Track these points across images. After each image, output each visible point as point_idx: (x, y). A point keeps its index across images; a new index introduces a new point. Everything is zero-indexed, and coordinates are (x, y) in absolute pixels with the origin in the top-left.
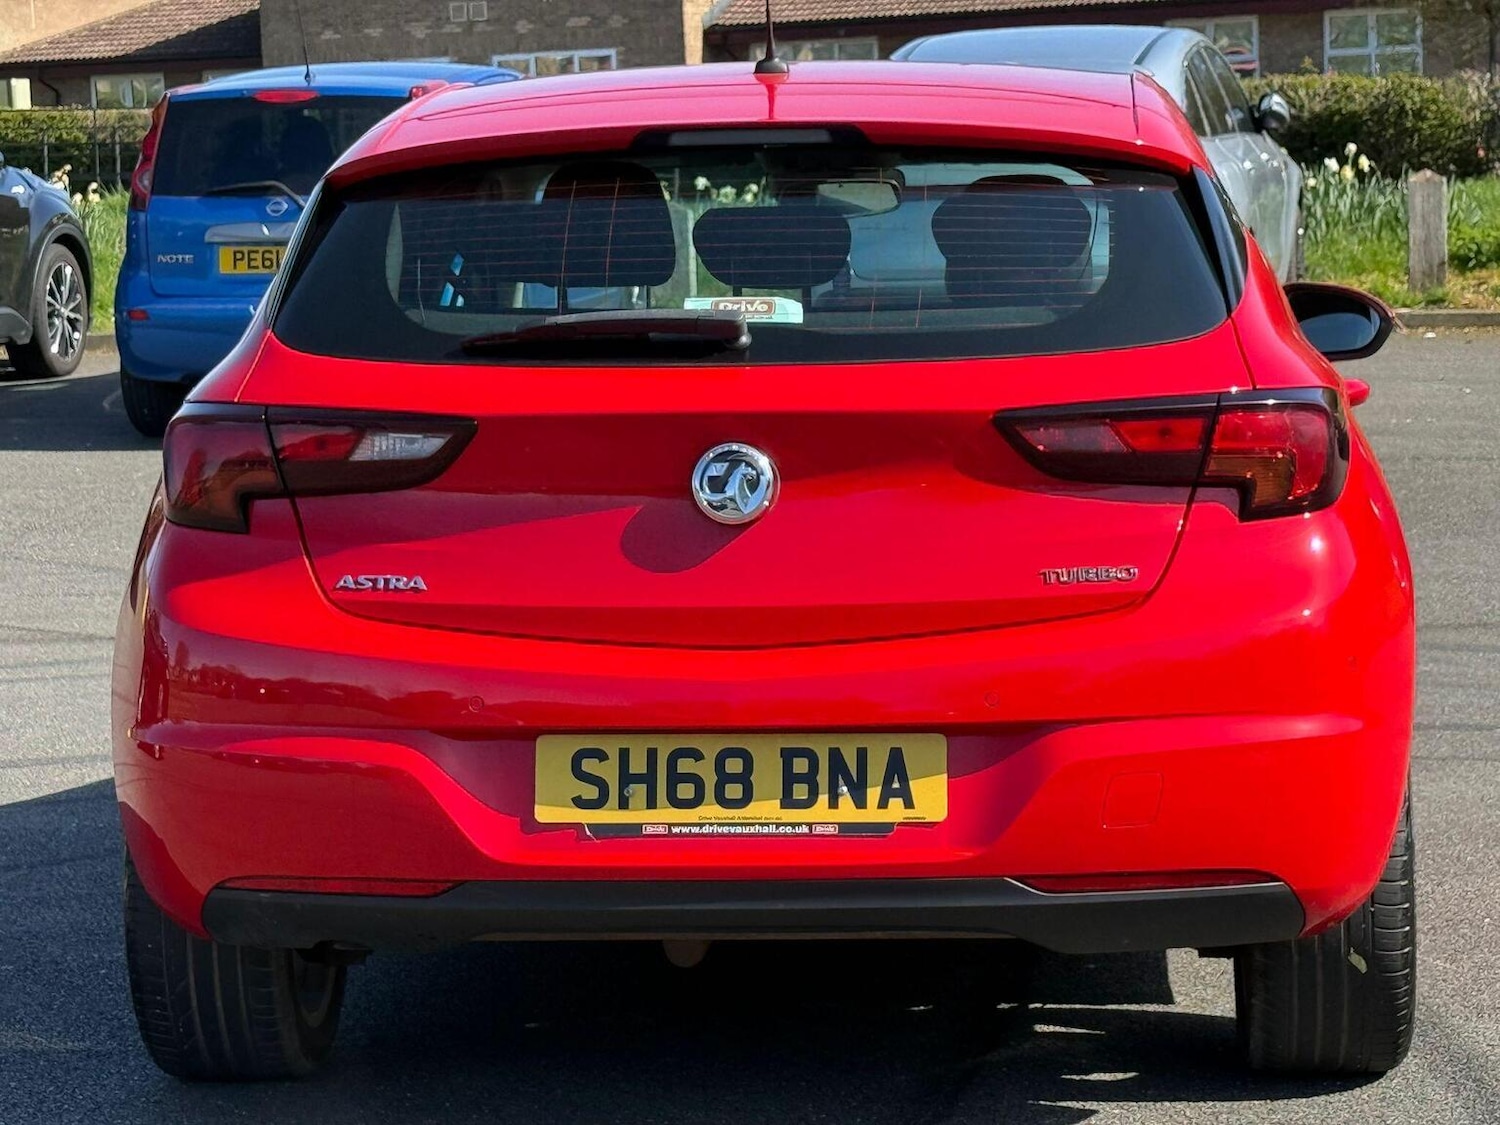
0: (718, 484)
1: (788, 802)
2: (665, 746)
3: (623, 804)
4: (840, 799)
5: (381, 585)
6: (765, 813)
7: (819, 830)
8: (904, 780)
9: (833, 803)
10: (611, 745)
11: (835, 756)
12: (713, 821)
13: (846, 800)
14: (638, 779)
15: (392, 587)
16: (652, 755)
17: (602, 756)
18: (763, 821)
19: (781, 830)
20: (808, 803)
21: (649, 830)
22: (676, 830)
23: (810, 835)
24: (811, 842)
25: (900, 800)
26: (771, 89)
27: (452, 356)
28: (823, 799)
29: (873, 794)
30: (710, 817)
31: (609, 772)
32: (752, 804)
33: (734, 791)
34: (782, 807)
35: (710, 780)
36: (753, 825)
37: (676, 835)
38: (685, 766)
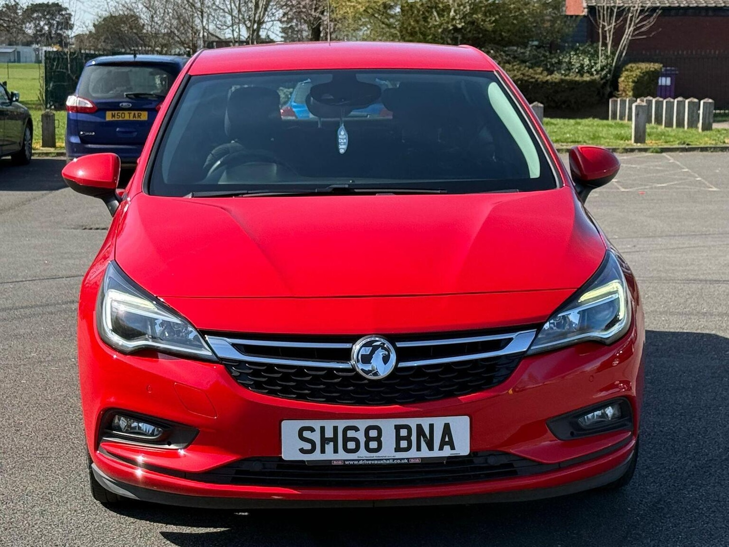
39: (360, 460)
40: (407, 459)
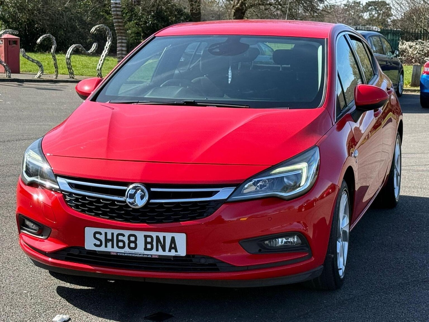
39: (125, 253)
40: (151, 255)
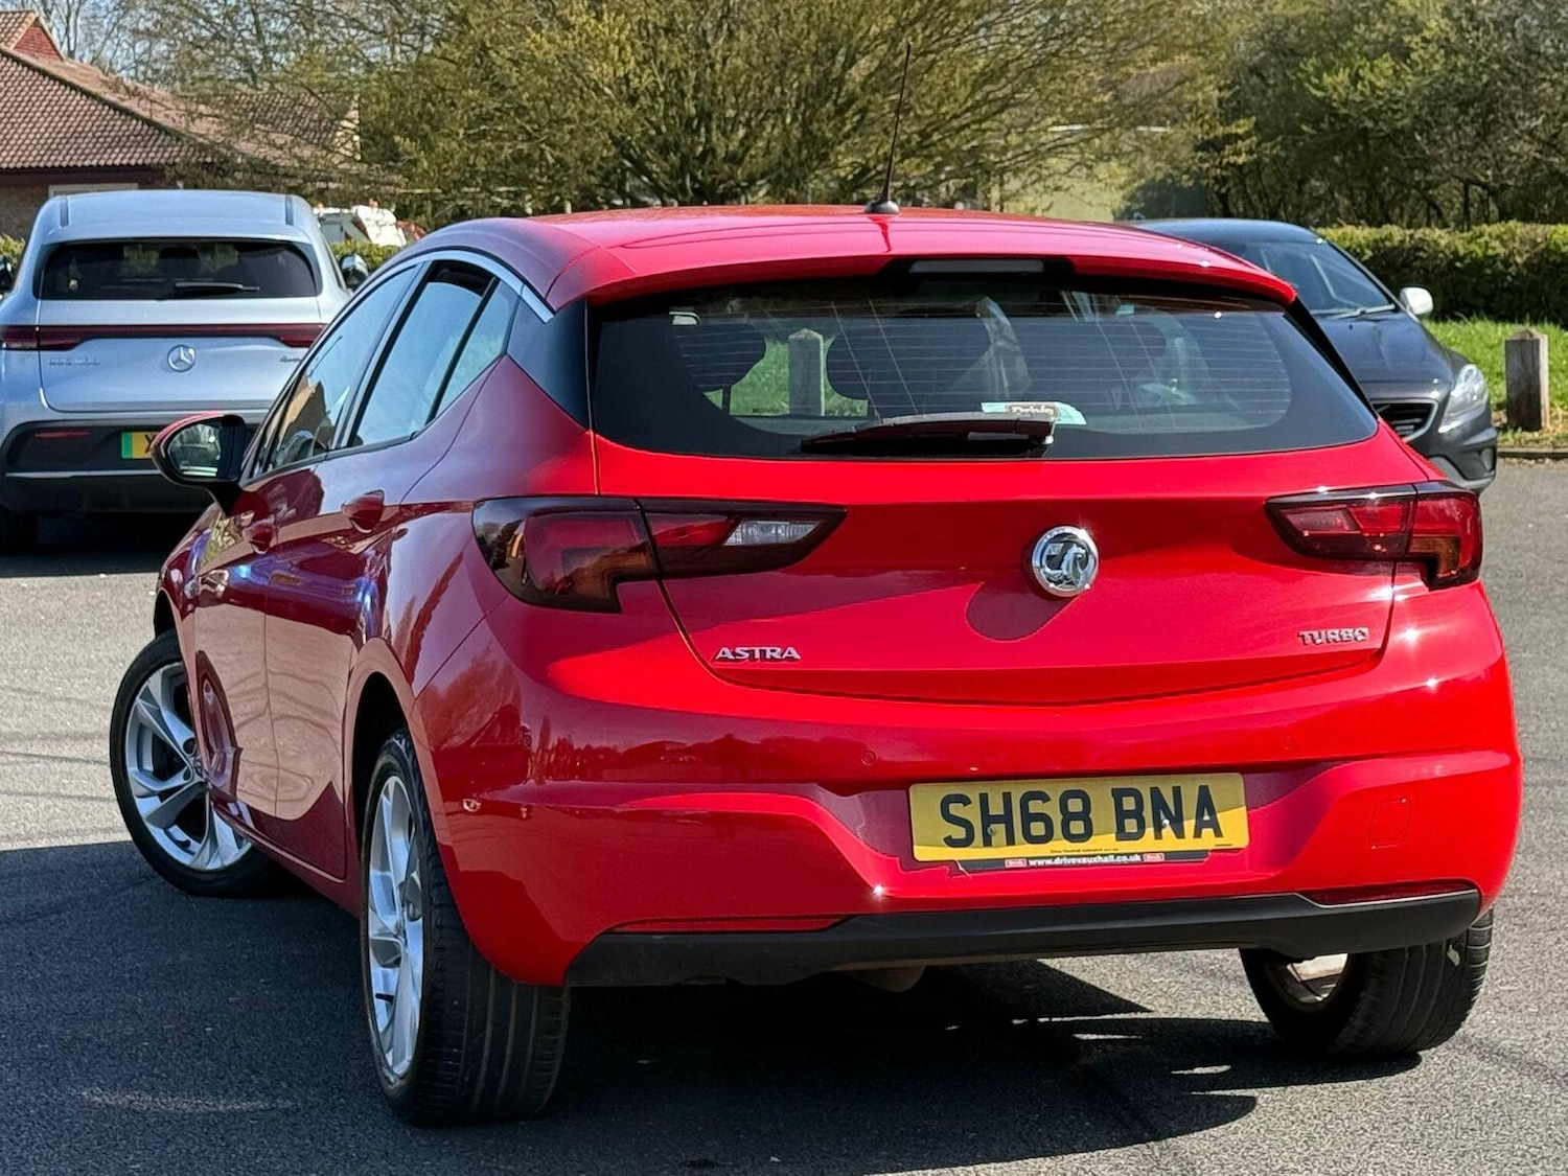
0: (1055, 562)
1: (1122, 835)
2: (1018, 790)
3: (987, 842)
4: (1163, 831)
5: (757, 655)
6: (1104, 847)
7: (1148, 858)
8: (1212, 813)
9: (1158, 836)
10: (973, 791)
11: (1155, 793)
12: (1063, 853)
13: (1168, 831)
14: (997, 819)
15: (768, 657)
16: (1007, 798)
17: (965, 801)
18: (1103, 852)
19: (1119, 859)
20: (1139, 835)
21: (1010, 864)
22: (1032, 863)
23: (1142, 863)
24: (1143, 870)
25: (1211, 830)
26: (884, 227)
27: (793, 453)
28: (1150, 831)
29: (1189, 825)
30: (1059, 851)
31: (972, 814)
32: (1093, 838)
33: (1077, 827)
34: (1118, 839)
35: (1057, 820)
36: (1094, 856)
37: (1033, 867)
38: (1035, 807)
